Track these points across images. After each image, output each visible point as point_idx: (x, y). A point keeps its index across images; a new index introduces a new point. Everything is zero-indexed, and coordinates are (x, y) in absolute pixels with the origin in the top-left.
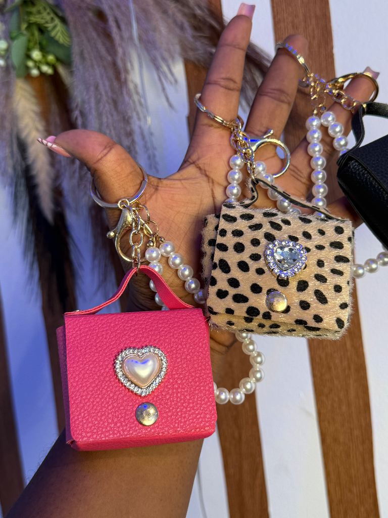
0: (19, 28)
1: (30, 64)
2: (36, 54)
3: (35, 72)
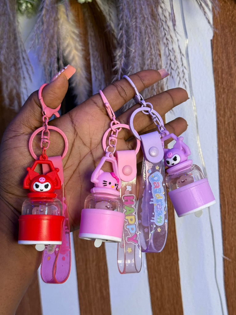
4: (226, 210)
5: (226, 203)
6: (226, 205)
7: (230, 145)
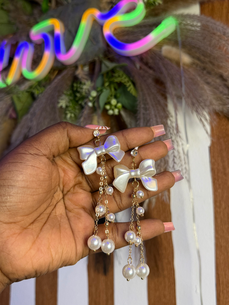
0: (103, 85)
1: (108, 107)
2: (114, 102)
3: (111, 112)
4: (220, 289)
5: (221, 282)
6: (221, 284)
7: (225, 232)
